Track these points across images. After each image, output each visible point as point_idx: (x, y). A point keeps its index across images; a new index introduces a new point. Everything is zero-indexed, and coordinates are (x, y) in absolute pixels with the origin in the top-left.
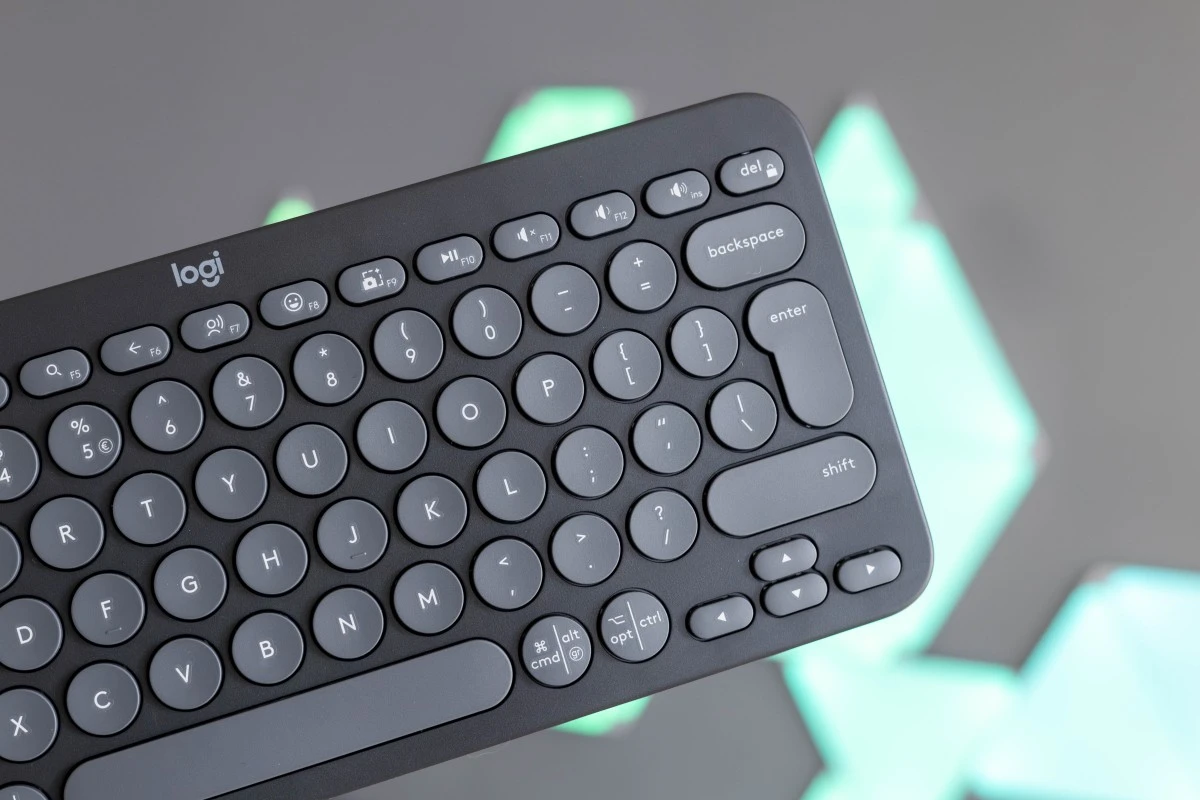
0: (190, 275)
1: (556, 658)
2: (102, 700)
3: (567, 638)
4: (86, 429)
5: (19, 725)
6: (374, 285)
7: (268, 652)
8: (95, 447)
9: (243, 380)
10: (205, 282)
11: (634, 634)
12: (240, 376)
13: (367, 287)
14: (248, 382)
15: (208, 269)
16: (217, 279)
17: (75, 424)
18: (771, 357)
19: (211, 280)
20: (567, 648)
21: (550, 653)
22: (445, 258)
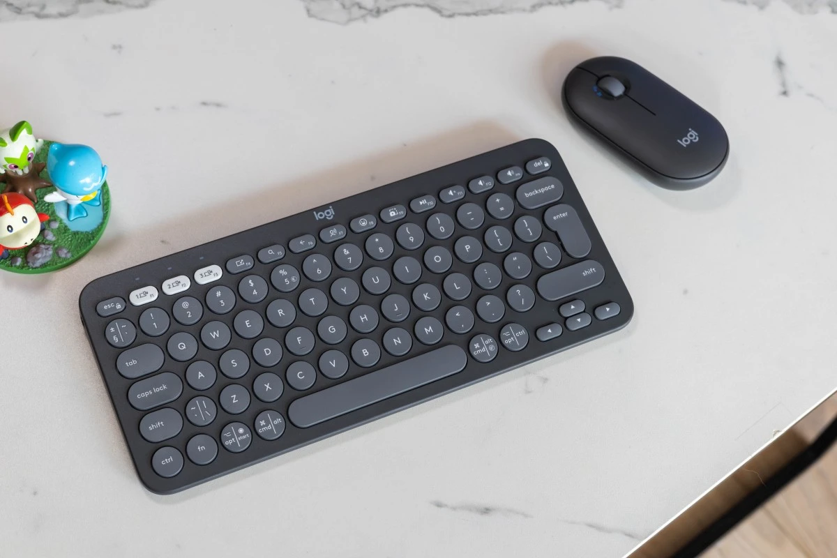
0: (321, 215)
1: (484, 350)
2: (301, 375)
3: (487, 342)
4: (286, 273)
5: (268, 387)
6: (394, 214)
7: (366, 354)
8: (290, 280)
9: (346, 252)
10: (328, 218)
11: (514, 339)
12: (345, 250)
13: (391, 215)
14: (348, 252)
15: (328, 213)
16: (332, 217)
17: (281, 272)
18: (556, 233)
19: (330, 217)
20: (487, 345)
21: (481, 348)
22: (421, 203)
